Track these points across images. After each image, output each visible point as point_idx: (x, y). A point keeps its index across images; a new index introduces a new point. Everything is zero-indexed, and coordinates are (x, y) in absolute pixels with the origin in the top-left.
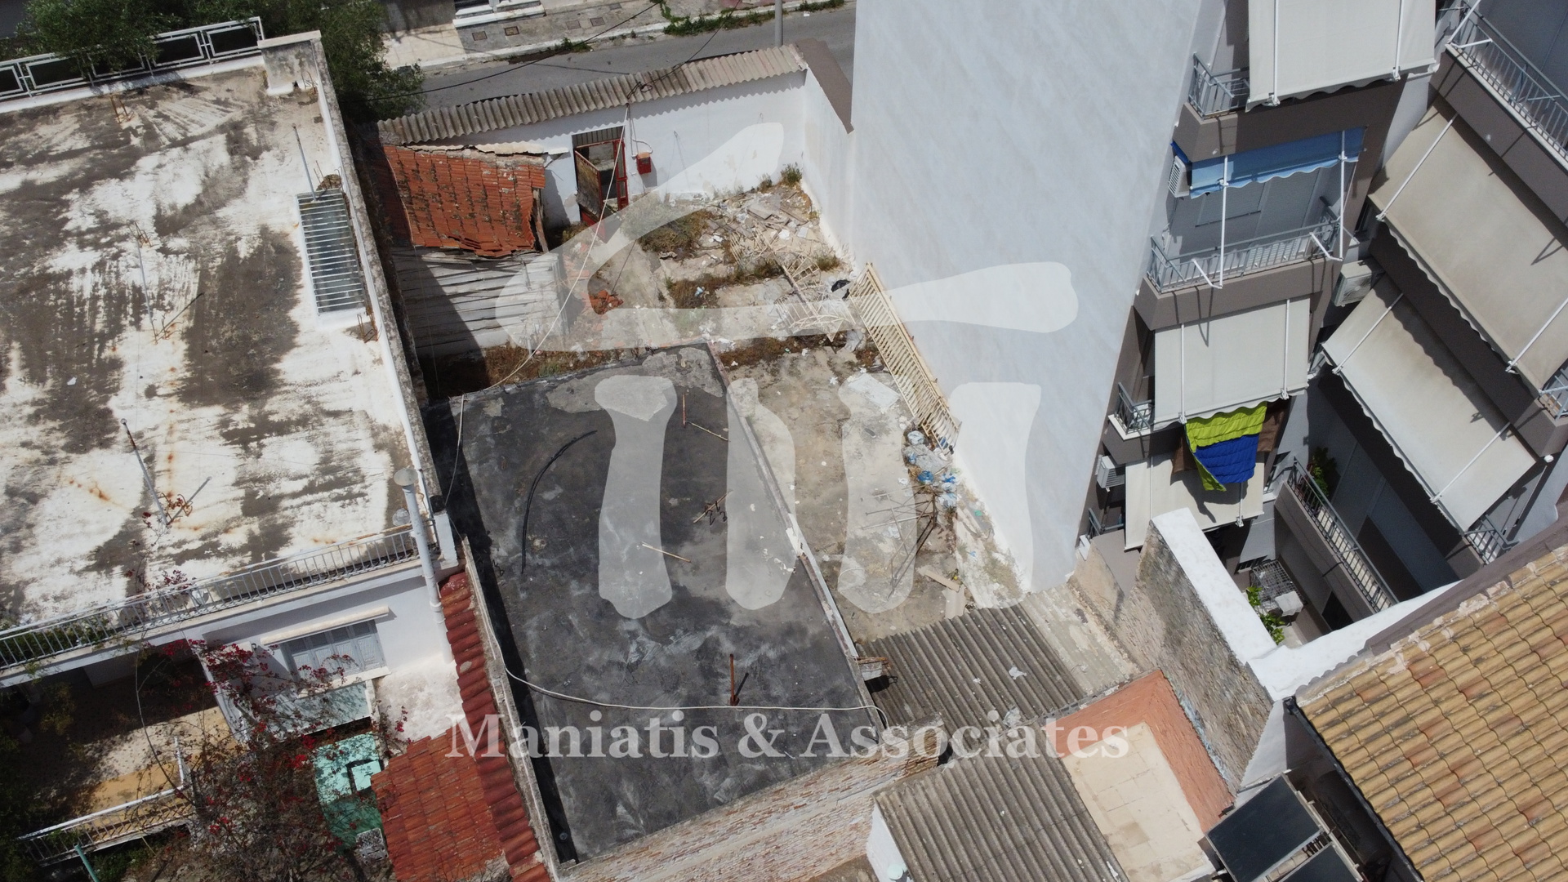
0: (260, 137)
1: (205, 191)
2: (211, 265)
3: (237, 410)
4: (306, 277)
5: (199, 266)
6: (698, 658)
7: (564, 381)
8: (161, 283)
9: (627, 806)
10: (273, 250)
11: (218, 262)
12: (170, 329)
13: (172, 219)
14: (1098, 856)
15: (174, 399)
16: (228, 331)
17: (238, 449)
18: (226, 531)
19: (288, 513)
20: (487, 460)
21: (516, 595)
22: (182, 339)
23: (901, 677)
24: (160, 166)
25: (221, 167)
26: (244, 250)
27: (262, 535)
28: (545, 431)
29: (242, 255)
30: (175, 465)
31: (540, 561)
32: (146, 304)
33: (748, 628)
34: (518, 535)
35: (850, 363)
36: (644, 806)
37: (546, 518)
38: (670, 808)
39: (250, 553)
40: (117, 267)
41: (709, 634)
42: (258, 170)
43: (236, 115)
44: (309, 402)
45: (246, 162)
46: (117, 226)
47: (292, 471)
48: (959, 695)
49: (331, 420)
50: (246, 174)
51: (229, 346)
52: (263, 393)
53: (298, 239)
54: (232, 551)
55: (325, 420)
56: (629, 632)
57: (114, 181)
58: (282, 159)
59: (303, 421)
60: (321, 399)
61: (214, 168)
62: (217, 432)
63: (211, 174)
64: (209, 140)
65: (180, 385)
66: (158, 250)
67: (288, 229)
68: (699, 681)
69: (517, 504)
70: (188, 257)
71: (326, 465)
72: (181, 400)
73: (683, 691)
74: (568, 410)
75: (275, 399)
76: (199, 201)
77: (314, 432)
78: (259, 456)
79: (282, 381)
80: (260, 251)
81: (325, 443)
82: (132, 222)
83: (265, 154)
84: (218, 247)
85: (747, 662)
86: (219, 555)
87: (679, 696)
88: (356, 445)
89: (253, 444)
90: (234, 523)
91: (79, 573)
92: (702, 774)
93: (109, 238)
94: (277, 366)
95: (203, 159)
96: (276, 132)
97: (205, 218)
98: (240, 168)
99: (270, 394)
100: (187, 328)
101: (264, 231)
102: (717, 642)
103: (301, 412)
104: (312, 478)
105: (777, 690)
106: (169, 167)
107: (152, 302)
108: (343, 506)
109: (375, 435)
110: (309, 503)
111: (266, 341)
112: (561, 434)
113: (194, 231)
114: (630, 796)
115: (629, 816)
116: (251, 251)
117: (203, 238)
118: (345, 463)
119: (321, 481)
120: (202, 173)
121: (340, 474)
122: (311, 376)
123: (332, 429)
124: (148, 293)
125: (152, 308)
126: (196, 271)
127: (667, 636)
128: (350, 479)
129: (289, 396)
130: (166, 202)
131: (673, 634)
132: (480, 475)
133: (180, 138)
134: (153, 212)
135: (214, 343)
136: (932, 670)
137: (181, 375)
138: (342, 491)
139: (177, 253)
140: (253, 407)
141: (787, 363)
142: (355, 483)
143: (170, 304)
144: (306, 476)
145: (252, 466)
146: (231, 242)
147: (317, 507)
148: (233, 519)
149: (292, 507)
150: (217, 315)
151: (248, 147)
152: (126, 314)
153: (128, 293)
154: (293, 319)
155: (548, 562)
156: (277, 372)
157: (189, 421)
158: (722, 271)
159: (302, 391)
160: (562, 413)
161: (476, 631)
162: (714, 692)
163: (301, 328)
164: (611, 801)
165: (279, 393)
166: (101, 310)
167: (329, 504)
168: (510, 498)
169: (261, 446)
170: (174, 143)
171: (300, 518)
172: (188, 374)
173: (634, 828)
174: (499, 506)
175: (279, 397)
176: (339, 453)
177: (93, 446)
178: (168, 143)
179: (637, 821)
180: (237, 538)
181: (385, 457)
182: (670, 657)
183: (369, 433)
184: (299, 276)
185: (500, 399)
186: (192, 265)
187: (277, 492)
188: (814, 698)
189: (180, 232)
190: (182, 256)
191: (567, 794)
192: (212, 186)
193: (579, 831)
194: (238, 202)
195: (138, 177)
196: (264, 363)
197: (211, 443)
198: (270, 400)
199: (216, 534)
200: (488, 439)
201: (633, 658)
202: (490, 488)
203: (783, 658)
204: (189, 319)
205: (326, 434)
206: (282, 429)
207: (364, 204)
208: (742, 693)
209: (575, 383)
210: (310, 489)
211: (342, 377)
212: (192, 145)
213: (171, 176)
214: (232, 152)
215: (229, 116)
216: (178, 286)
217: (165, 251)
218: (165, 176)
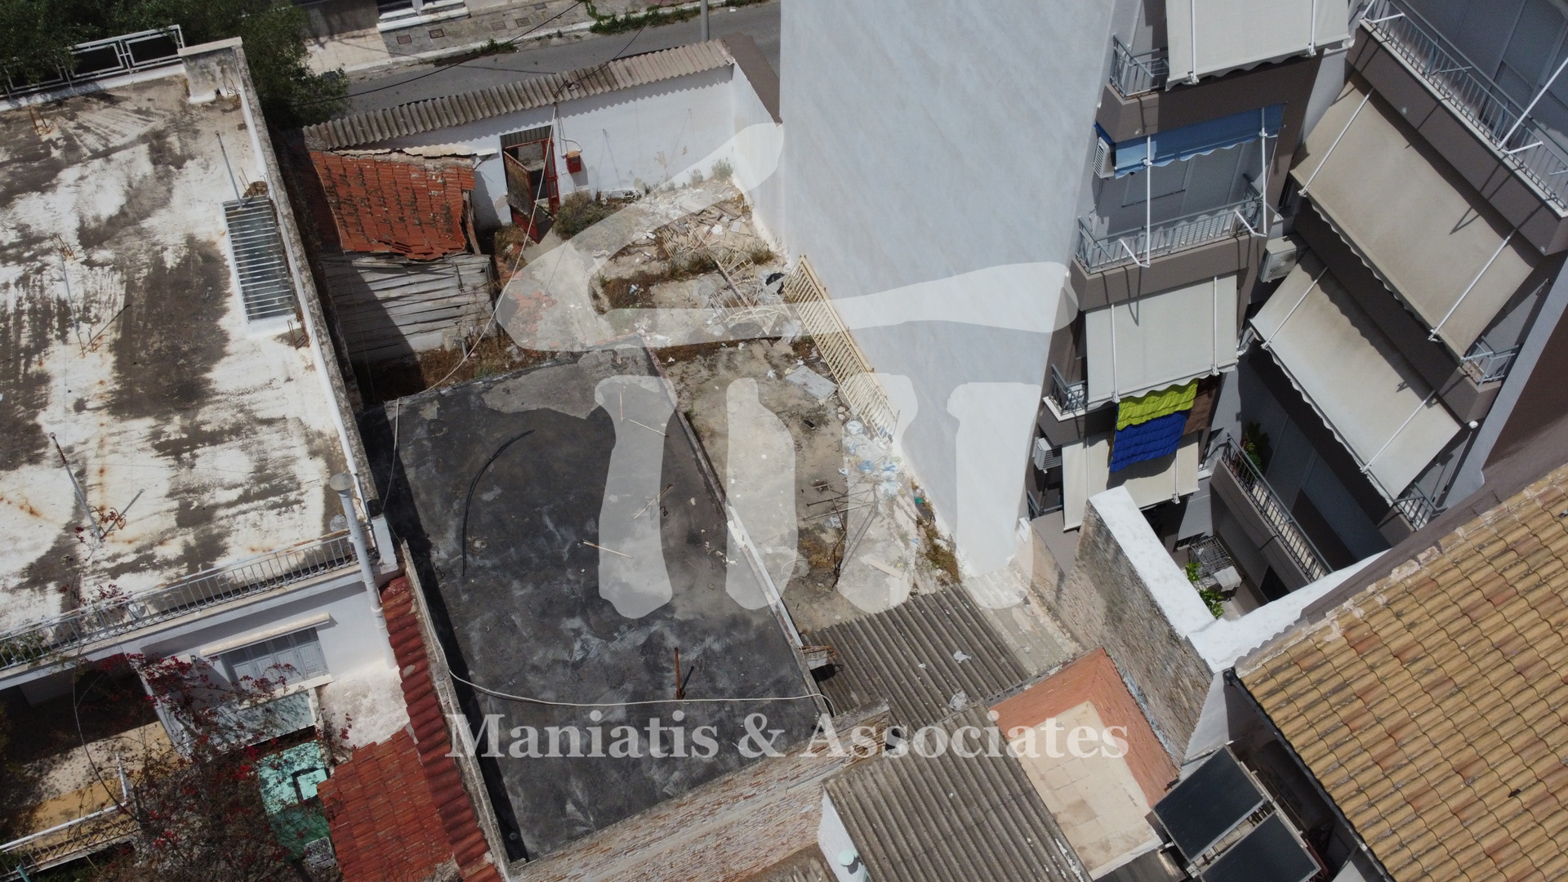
0: (184, 146)
1: (129, 201)
2: (137, 276)
3: (168, 421)
4: (235, 285)
5: (125, 277)
6: (642, 654)
7: (499, 382)
8: (87, 296)
9: (577, 803)
10: (200, 259)
11: (145, 272)
12: (98, 342)
13: (95, 231)
14: (1047, 834)
15: (104, 412)
16: (156, 342)
17: (171, 460)
18: (161, 543)
19: (224, 522)
20: (424, 464)
21: (458, 597)
22: (110, 351)
23: (847, 666)
24: (82, 178)
25: (145, 177)
26: (170, 260)
27: (198, 546)
28: (482, 432)
29: (169, 266)
30: (106, 478)
31: (479, 562)
32: (72, 317)
33: (692, 621)
34: (457, 538)
35: (787, 356)
36: (593, 803)
37: (485, 518)
38: (619, 803)
39: (186, 564)
40: (41, 281)
41: (653, 629)
42: (183, 179)
43: (158, 124)
44: (241, 411)
45: (170, 171)
46: (40, 239)
47: (227, 481)
48: (905, 681)
49: (264, 428)
50: (170, 183)
51: (158, 357)
52: (195, 403)
53: (225, 248)
54: (168, 563)
55: (258, 428)
56: (573, 630)
57: (35, 195)
58: (206, 167)
59: (237, 430)
60: (254, 407)
61: (138, 178)
62: (149, 444)
63: (134, 185)
64: (131, 150)
65: (109, 398)
66: (82, 263)
67: (215, 238)
68: (645, 676)
69: (456, 506)
70: (113, 269)
71: (261, 473)
72: (111, 413)
73: (629, 686)
74: (505, 410)
75: (206, 408)
76: (123, 213)
77: (248, 441)
78: (192, 466)
79: (213, 390)
80: (187, 260)
81: (259, 452)
82: (55, 235)
83: (189, 163)
84: (144, 258)
85: (692, 655)
86: (155, 567)
87: (625, 692)
88: (291, 452)
89: (186, 455)
90: (169, 535)
91: (12, 591)
92: (650, 769)
93: (32, 253)
94: (208, 376)
95: (126, 170)
96: (199, 140)
97: (130, 229)
98: (164, 178)
99: (202, 404)
100: (115, 340)
101: (191, 240)
102: (662, 636)
103: (234, 420)
104: (247, 487)
105: (723, 682)
106: (91, 179)
107: (77, 315)
108: (279, 514)
109: (309, 442)
110: (244, 512)
111: (195, 351)
112: (498, 435)
113: (118, 243)
114: (579, 793)
115: (579, 814)
116: (178, 260)
117: (128, 249)
118: (280, 471)
119: (256, 489)
120: (125, 184)
121: (275, 482)
122: (243, 384)
123: (266, 437)
124: (74, 306)
125: (78, 321)
126: (122, 282)
127: (611, 632)
128: (285, 487)
129: (222, 405)
130: (89, 214)
131: (618, 630)
132: (417, 478)
133: (101, 149)
134: (77, 225)
135: (143, 354)
136: (877, 657)
137: (110, 388)
138: (277, 499)
139: (102, 265)
140: (184, 417)
141: (724, 358)
142: (291, 490)
143: (96, 316)
144: (241, 485)
145: (185, 476)
146: (157, 253)
147: (252, 515)
148: (169, 531)
149: (227, 516)
150: (145, 325)
151: (171, 156)
152: (52, 328)
153: (53, 307)
154: (223, 328)
155: (488, 563)
156: (208, 382)
157: (120, 433)
158: (656, 267)
159: (234, 400)
160: (498, 413)
161: (418, 634)
162: (660, 686)
163: (231, 337)
164: (561, 799)
165: (211, 403)
166: (26, 324)
167: (265, 512)
168: (448, 500)
169: (194, 456)
170: (96, 155)
171: (236, 527)
172: (117, 387)
173: (584, 825)
174: (438, 508)
175: (210, 407)
176: (274, 461)
177: (21, 463)
178: (89, 154)
179: (587, 817)
180: (173, 549)
181: (320, 463)
182: (615, 653)
183: (303, 440)
184: (227, 285)
185: (436, 402)
186: (118, 276)
187: (212, 502)
188: (760, 689)
189: (105, 244)
190: (107, 268)
191: (516, 794)
192: (136, 197)
193: (529, 830)
194: (163, 211)
195: (60, 189)
196: (195, 373)
197: (143, 455)
198: (202, 410)
199: (151, 546)
200: (425, 442)
201: (578, 656)
202: (428, 493)
203: (728, 650)
204: (117, 331)
205: (260, 443)
206: (215, 438)
207: (291, 210)
208: (688, 686)
209: (510, 384)
210: (245, 498)
211: (274, 384)
212: (114, 156)
213: (94, 188)
214: (155, 162)
215: (151, 125)
216: (104, 298)
217: (90, 263)
218: (87, 187)
